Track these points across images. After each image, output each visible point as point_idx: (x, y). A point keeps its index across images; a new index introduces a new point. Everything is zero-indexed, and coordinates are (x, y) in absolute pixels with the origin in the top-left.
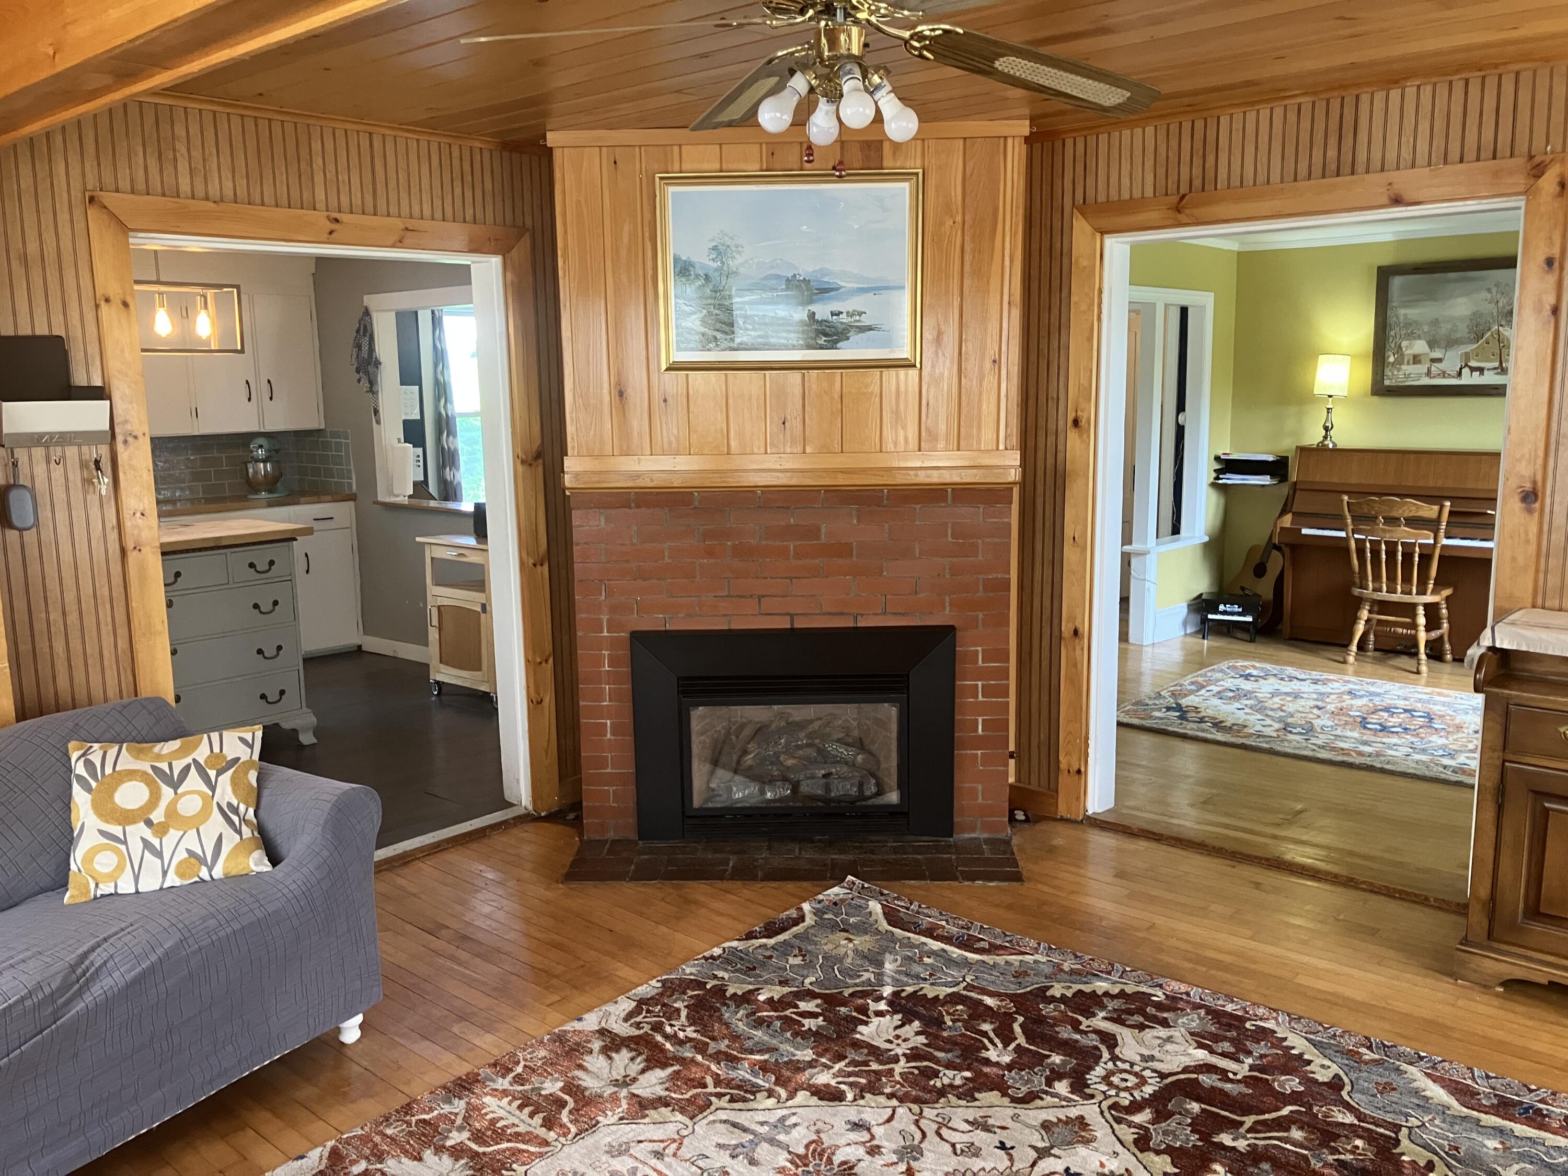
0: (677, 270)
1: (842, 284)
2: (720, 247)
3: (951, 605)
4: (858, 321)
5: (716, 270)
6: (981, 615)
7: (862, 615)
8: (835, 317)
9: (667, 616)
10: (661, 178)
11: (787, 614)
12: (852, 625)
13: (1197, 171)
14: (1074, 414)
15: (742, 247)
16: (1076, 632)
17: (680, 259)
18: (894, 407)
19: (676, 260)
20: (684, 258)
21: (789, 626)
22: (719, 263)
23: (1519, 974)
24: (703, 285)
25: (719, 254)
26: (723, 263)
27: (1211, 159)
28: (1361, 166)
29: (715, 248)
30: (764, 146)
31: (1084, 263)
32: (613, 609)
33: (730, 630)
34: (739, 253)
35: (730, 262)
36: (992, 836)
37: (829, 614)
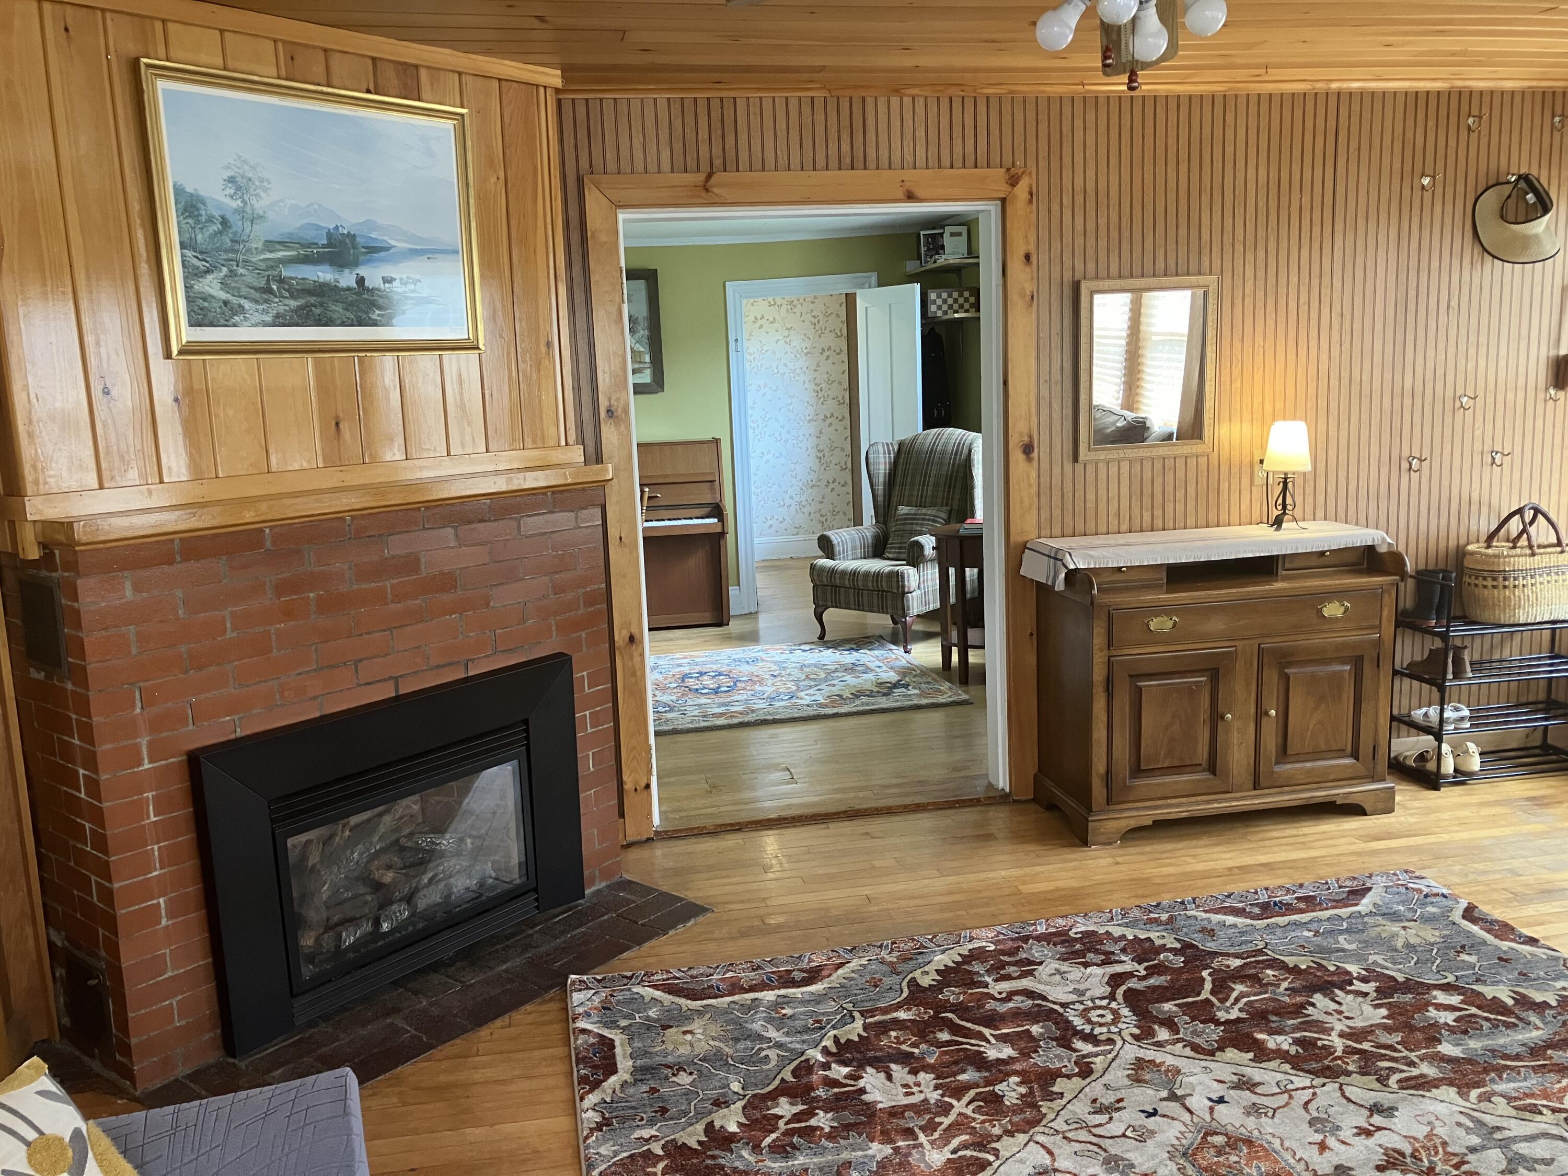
0: (180, 206)
1: (393, 243)
2: (239, 179)
3: (557, 630)
5: (236, 211)
7: (473, 660)
8: (387, 285)
9: (236, 717)
10: (148, 66)
11: (391, 678)
12: (463, 676)
14: (607, 404)
15: (269, 183)
16: (632, 639)
17: (183, 190)
18: (458, 400)
19: (179, 191)
20: (189, 189)
21: (394, 695)
22: (239, 202)
24: (221, 232)
25: (238, 188)
26: (244, 202)
28: (871, 163)
29: (232, 180)
30: (280, 45)
31: (603, 238)
32: (155, 725)
34: (265, 190)
35: (254, 202)
36: (609, 883)
37: (438, 667)
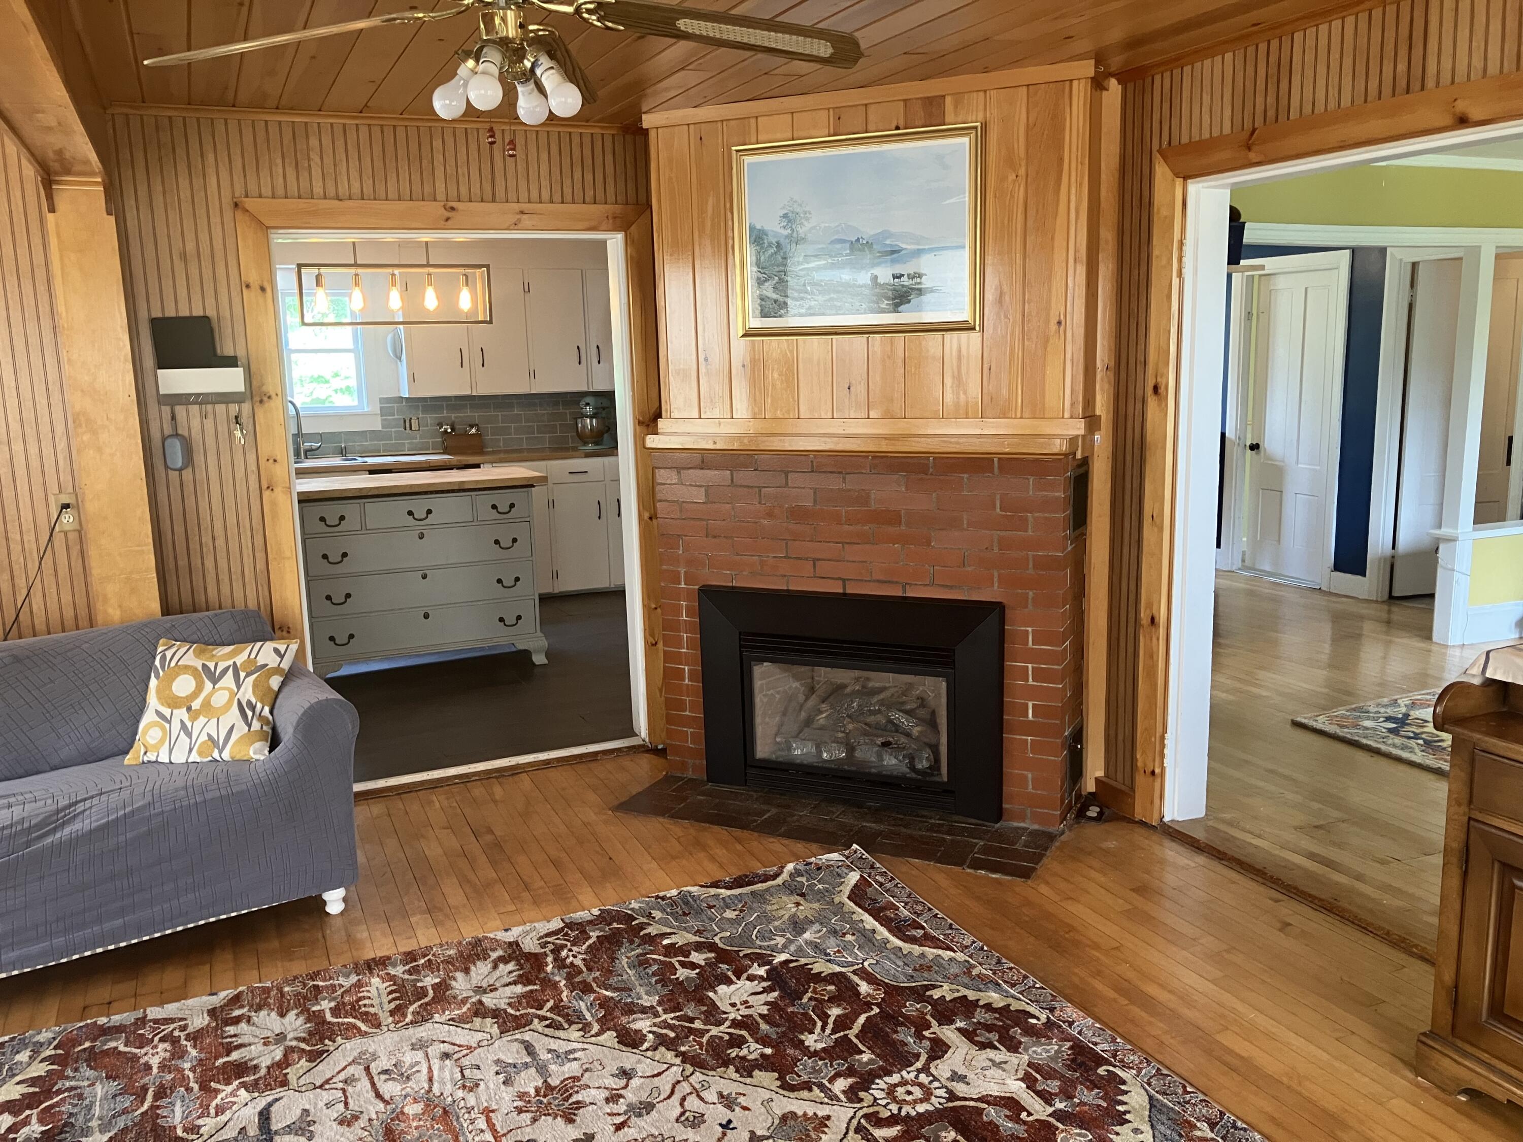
0: (753, 239)
1: (904, 246)
2: (790, 215)
3: (1000, 582)
4: (919, 283)
5: (787, 237)
6: (1031, 593)
7: (910, 585)
8: (896, 280)
9: (733, 573)
10: (737, 151)
11: (839, 579)
12: (900, 594)
13: (1271, 100)
14: (1154, 381)
15: (810, 213)
16: (1153, 620)
17: (755, 228)
18: (956, 373)
19: (752, 229)
20: (758, 227)
21: (841, 591)
22: (789, 231)
23: (1478, 1084)
24: (775, 253)
25: (789, 221)
26: (793, 230)
27: (1284, 85)
28: (1430, 83)
29: (785, 216)
30: (831, 111)
31: (1164, 212)
32: (689, 562)
33: (788, 591)
34: (807, 219)
35: (799, 229)
36: (1041, 828)
37: (879, 581)
